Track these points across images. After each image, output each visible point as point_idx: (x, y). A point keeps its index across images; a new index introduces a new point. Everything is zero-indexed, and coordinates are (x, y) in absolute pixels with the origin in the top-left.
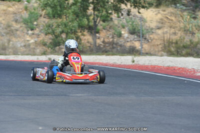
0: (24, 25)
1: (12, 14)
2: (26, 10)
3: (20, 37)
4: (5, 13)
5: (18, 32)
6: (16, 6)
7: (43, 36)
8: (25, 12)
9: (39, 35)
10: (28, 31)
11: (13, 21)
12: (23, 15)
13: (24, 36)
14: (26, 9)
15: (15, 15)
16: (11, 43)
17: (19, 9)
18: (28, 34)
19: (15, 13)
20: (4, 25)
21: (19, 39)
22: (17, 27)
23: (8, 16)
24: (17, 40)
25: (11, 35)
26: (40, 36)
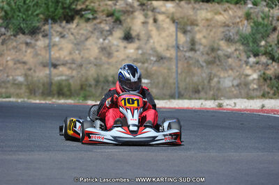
0: (241, 48)
1: (221, 26)
2: (247, 20)
3: (232, 69)
4: (208, 26)
5: (230, 60)
6: (230, 12)
7: (276, 67)
8: (246, 22)
9: (268, 65)
10: (249, 57)
11: (222, 39)
12: (241, 28)
13: (241, 67)
14: (248, 16)
15: (227, 28)
16: (216, 80)
17: (235, 17)
18: (247, 63)
19: (228, 26)
20: (205, 46)
21: (230, 72)
22: (229, 50)
23: (214, 30)
24: (226, 75)
25: (217, 65)
26: (269, 67)
